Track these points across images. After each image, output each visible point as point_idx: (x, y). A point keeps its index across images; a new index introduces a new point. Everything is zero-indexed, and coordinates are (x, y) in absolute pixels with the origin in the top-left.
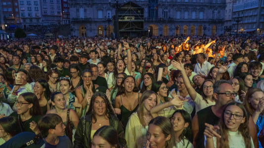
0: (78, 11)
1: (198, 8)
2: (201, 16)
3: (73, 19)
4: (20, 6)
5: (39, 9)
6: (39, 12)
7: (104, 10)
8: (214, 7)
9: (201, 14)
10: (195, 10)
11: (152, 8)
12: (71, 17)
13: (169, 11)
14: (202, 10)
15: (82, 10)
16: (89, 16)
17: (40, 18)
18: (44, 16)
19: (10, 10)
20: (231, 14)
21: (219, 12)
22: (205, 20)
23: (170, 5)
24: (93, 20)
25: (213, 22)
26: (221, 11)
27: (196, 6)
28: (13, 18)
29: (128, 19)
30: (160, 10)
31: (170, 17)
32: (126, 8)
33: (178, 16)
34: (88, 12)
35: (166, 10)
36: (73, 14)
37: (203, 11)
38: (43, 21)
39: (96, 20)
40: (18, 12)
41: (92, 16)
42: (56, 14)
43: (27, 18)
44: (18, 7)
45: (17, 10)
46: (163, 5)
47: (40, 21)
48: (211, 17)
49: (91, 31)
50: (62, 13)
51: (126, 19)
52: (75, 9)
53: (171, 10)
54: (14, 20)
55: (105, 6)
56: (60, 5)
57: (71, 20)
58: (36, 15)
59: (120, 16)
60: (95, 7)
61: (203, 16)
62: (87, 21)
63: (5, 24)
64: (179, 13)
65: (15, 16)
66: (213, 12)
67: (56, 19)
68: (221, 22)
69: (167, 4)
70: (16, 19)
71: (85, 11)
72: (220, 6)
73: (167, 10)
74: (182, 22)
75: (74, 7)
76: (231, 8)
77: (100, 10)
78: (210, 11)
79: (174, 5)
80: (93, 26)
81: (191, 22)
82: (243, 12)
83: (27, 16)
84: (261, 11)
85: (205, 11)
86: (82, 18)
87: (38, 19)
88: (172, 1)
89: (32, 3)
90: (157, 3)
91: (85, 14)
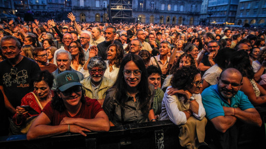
1: (179, 2)
2: (182, 9)
3: (74, 7)
7: (101, 0)
8: (193, 1)
9: (182, 7)
10: (176, 3)
12: (73, 5)
13: (156, 4)
14: (183, 4)
16: (88, 5)
17: (46, 5)
18: (49, 4)
20: (206, 8)
21: (196, 6)
22: (184, 13)
24: (91, 8)
25: (191, 14)
26: (198, 6)
28: (22, 4)
29: (119, 8)
30: (148, 3)
31: (156, 9)
33: (163, 8)
34: (87, 1)
35: (153, 3)
36: (74, 3)
38: (48, 8)
39: (94, 9)
41: (90, 5)
42: (60, 2)
43: (34, 5)
47: (46, 8)
48: (189, 10)
49: (90, 18)
50: (65, 1)
51: (118, 8)
54: (23, 6)
58: (42, 2)
59: (113, 5)
61: (183, 9)
62: (86, 9)
63: (15, 10)
64: (163, 6)
66: (192, 6)
67: (60, 7)
68: (197, 14)
70: (25, 6)
71: (85, 0)
72: (197, 2)
74: (166, 13)
76: (207, 4)
78: (189, 5)
80: (92, 14)
81: (173, 13)
82: (216, 7)
83: (34, 3)
84: (230, 8)
85: (185, 5)
86: (82, 7)
87: (44, 6)
91: (84, 3)
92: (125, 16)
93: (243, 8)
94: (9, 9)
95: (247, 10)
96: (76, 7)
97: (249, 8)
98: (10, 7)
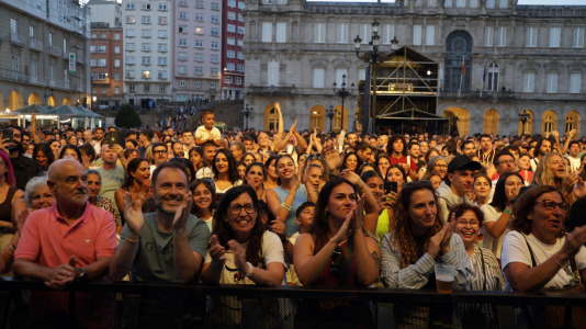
0: (264, 67)
3: (252, 87)
4: (125, 54)
5: (169, 62)
6: (168, 69)
7: (330, 66)
10: (578, 68)
11: (455, 64)
12: (247, 82)
13: (504, 72)
15: (273, 66)
16: (289, 83)
17: (169, 84)
18: (177, 78)
19: (103, 62)
23: (505, 56)
24: (300, 92)
28: (107, 81)
29: (396, 89)
30: (477, 72)
31: (504, 89)
32: (392, 62)
33: (529, 85)
34: (289, 71)
35: (493, 70)
36: (252, 76)
38: (174, 90)
39: (307, 92)
40: (121, 68)
41: (297, 82)
42: (207, 75)
43: (137, 83)
44: (120, 56)
45: (117, 63)
46: (486, 56)
47: (169, 90)
50: (223, 71)
51: (391, 92)
52: (257, 64)
53: (510, 69)
54: (108, 86)
55: (331, 58)
56: (219, 53)
57: (245, 90)
58: (160, 75)
60: (306, 58)
62: (284, 93)
63: (92, 95)
64: (530, 77)
65: (111, 77)
67: (206, 87)
69: (496, 52)
70: (114, 84)
71: (282, 68)
73: (497, 70)
74: (539, 101)
75: (256, 59)
77: (320, 66)
79: (516, 57)
80: (300, 107)
81: (566, 101)
83: (138, 78)
86: (273, 87)
87: (163, 84)
88: (512, 46)
89: (154, 48)
90: (469, 50)
91: (281, 76)
92: (416, 114)
94: (80, 92)
96: (255, 88)
98: (81, 89)
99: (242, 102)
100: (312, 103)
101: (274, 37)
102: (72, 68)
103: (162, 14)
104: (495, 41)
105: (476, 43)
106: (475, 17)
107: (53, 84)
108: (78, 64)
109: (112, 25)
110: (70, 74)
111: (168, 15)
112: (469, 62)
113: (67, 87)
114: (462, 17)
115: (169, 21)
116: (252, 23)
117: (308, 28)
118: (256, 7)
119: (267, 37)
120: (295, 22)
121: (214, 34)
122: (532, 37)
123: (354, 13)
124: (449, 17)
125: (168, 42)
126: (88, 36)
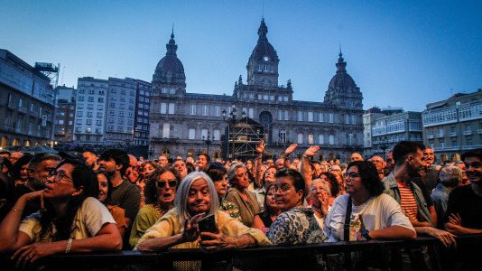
0: (161, 127)
1: (326, 129)
2: (332, 140)
3: (153, 138)
4: (76, 118)
5: (103, 123)
6: (102, 127)
7: (198, 128)
8: (348, 129)
9: (331, 137)
10: (322, 132)
12: (151, 136)
13: (288, 133)
14: (332, 132)
15: (166, 127)
16: (175, 136)
17: (102, 135)
18: (107, 132)
19: (61, 122)
20: (370, 139)
21: (355, 136)
22: (337, 147)
23: (288, 125)
24: (181, 141)
25: (348, 149)
26: (358, 135)
27: (324, 127)
28: (63, 133)
29: (242, 139)
30: (275, 132)
31: (289, 141)
33: (300, 139)
34: (175, 130)
35: (283, 132)
36: (154, 132)
37: (334, 135)
38: (105, 139)
39: (185, 141)
40: (73, 126)
41: (180, 136)
42: (125, 131)
43: (82, 135)
44: (73, 119)
45: (71, 123)
46: (279, 124)
47: (102, 139)
48: (344, 142)
50: (135, 129)
51: (240, 140)
52: (157, 126)
53: (291, 131)
54: (64, 136)
55: (199, 123)
56: (133, 119)
57: (150, 140)
58: (97, 130)
60: (185, 123)
61: (335, 141)
62: (172, 142)
63: (55, 141)
64: (301, 136)
65: (66, 131)
66: (347, 136)
67: (124, 138)
68: (359, 149)
69: (284, 123)
70: (67, 135)
71: (171, 128)
72: (356, 129)
73: (285, 132)
75: (157, 122)
76: (369, 132)
77: (193, 127)
78: (343, 135)
79: (294, 126)
80: (181, 150)
82: (386, 136)
83: (83, 132)
84: (410, 137)
85: (337, 135)
86: (166, 138)
87: (98, 136)
88: (291, 120)
89: (95, 115)
90: (271, 121)
91: (170, 132)
93: (432, 137)
94: (47, 139)
95: (439, 139)
96: (156, 138)
97: (441, 135)
98: (47, 137)
99: (147, 147)
100: (189, 148)
101: (167, 111)
102: (44, 124)
103: (101, 96)
104: (283, 117)
105: (274, 118)
106: (273, 105)
107: (30, 133)
108: (48, 122)
109: (70, 101)
110: (42, 127)
111: (104, 97)
112: (271, 128)
113: (39, 135)
114: (267, 104)
115: (105, 100)
116: (155, 103)
117: (186, 107)
118: (158, 95)
119: (163, 111)
120: (179, 104)
121: (130, 108)
122: (300, 116)
123: (211, 100)
124: (260, 104)
125: (103, 112)
126: (57, 106)
